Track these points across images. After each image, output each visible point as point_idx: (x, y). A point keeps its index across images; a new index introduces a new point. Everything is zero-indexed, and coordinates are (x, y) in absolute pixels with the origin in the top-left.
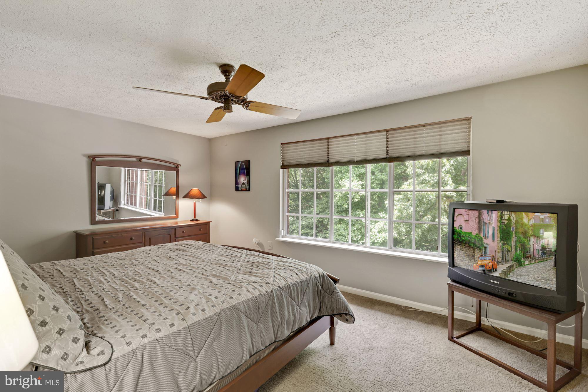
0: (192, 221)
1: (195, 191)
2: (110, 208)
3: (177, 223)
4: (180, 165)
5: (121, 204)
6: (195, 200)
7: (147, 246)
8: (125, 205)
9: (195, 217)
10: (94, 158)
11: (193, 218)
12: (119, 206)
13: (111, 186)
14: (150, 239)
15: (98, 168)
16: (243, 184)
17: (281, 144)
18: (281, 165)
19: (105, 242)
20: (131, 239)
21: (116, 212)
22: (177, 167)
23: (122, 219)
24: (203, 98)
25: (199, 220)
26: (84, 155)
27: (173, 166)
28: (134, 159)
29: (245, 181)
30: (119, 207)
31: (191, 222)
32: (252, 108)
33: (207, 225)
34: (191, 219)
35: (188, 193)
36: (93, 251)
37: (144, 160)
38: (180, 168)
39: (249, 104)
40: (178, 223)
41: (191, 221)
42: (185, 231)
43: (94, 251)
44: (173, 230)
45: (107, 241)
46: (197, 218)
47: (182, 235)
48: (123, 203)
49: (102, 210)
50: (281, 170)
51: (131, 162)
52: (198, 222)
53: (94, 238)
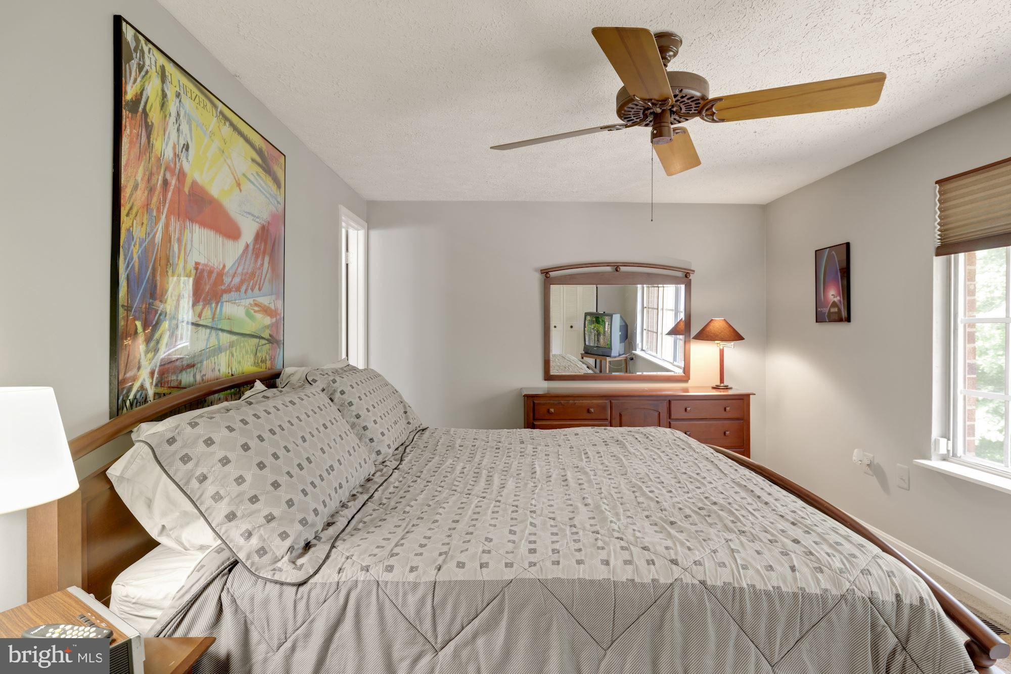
0: (716, 388)
1: (718, 324)
2: (620, 355)
3: (686, 390)
4: (694, 271)
5: (637, 350)
6: (722, 344)
7: (616, 426)
8: (642, 350)
9: (722, 381)
10: (547, 273)
11: (718, 383)
12: (634, 352)
13: (621, 317)
14: (620, 415)
15: (553, 288)
16: (834, 304)
17: (937, 182)
18: (938, 243)
19: (548, 411)
20: (588, 411)
21: (631, 362)
22: (686, 276)
23: (638, 373)
24: (610, 128)
25: (731, 388)
26: (536, 270)
27: (680, 274)
28: (609, 269)
29: (838, 298)
30: (634, 354)
31: (714, 390)
32: (724, 114)
33: (744, 399)
34: (714, 385)
35: (703, 329)
36: (533, 423)
37: (623, 269)
38: (692, 277)
39: (713, 105)
40: (690, 390)
41: (713, 388)
42: (689, 409)
43: (535, 423)
44: (665, 404)
45: (552, 410)
46: (726, 383)
47: (683, 415)
48: (640, 346)
49: (607, 358)
50: (938, 262)
51: (603, 273)
52: (730, 392)
53: (535, 402)
